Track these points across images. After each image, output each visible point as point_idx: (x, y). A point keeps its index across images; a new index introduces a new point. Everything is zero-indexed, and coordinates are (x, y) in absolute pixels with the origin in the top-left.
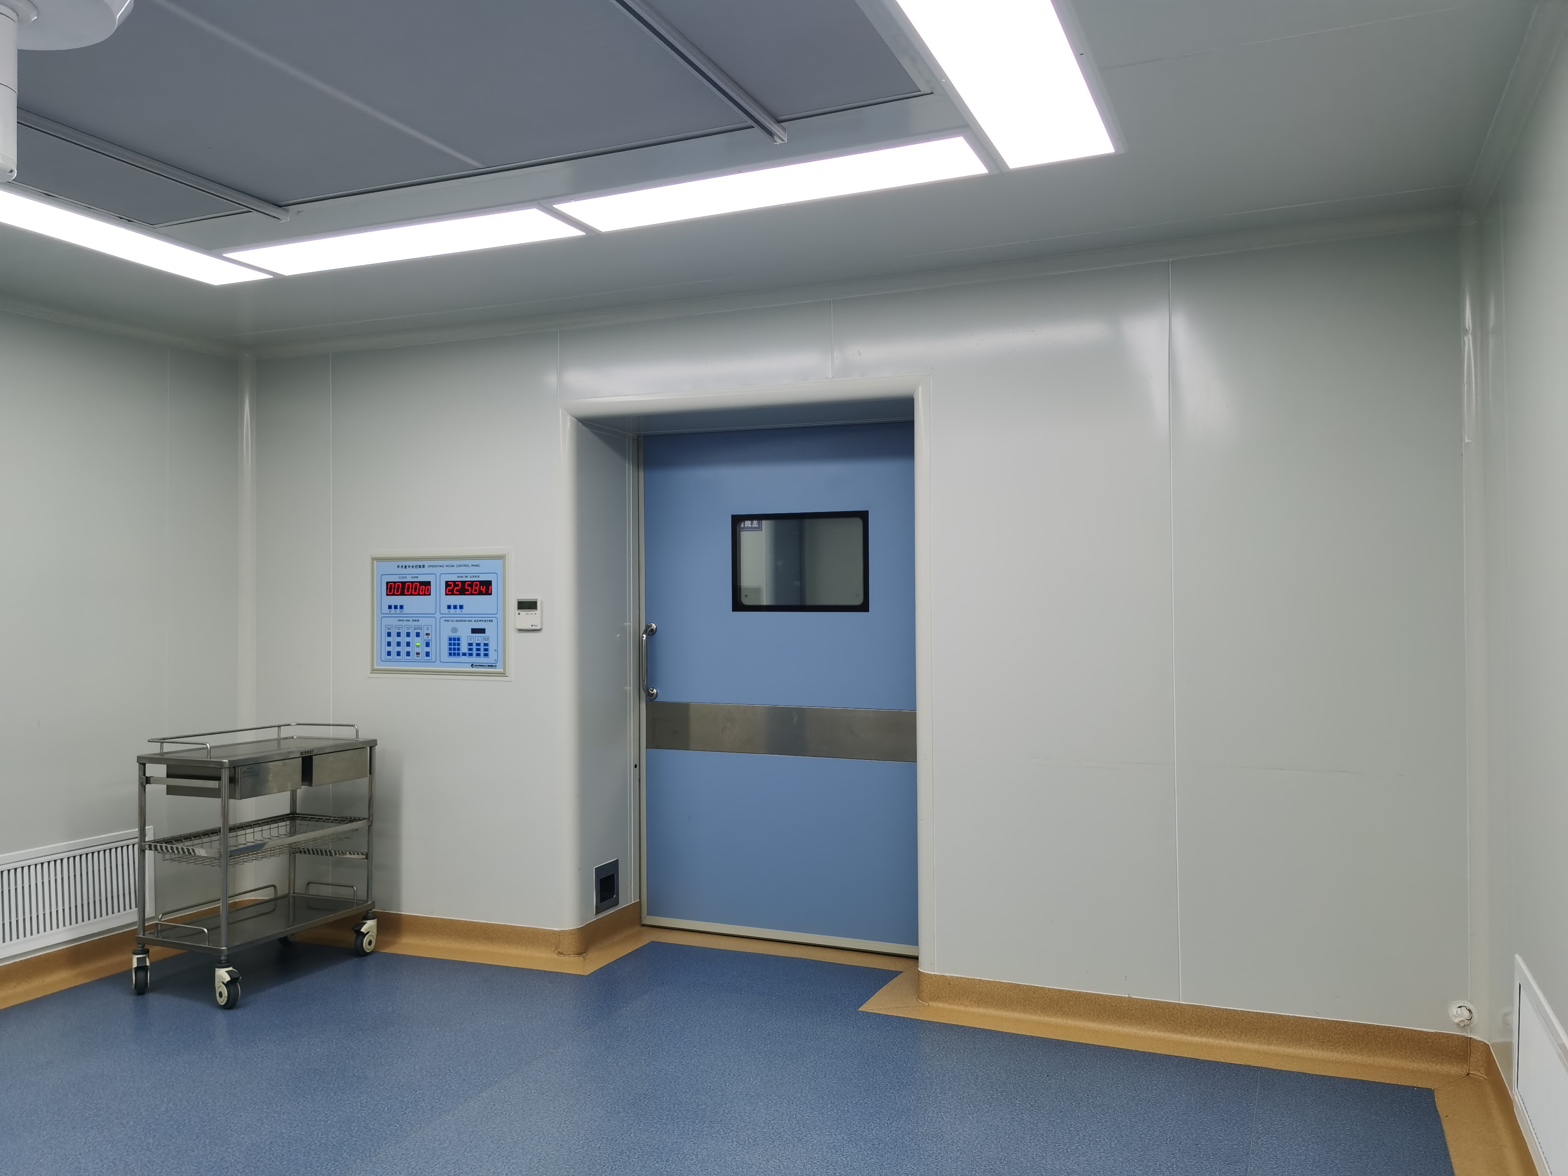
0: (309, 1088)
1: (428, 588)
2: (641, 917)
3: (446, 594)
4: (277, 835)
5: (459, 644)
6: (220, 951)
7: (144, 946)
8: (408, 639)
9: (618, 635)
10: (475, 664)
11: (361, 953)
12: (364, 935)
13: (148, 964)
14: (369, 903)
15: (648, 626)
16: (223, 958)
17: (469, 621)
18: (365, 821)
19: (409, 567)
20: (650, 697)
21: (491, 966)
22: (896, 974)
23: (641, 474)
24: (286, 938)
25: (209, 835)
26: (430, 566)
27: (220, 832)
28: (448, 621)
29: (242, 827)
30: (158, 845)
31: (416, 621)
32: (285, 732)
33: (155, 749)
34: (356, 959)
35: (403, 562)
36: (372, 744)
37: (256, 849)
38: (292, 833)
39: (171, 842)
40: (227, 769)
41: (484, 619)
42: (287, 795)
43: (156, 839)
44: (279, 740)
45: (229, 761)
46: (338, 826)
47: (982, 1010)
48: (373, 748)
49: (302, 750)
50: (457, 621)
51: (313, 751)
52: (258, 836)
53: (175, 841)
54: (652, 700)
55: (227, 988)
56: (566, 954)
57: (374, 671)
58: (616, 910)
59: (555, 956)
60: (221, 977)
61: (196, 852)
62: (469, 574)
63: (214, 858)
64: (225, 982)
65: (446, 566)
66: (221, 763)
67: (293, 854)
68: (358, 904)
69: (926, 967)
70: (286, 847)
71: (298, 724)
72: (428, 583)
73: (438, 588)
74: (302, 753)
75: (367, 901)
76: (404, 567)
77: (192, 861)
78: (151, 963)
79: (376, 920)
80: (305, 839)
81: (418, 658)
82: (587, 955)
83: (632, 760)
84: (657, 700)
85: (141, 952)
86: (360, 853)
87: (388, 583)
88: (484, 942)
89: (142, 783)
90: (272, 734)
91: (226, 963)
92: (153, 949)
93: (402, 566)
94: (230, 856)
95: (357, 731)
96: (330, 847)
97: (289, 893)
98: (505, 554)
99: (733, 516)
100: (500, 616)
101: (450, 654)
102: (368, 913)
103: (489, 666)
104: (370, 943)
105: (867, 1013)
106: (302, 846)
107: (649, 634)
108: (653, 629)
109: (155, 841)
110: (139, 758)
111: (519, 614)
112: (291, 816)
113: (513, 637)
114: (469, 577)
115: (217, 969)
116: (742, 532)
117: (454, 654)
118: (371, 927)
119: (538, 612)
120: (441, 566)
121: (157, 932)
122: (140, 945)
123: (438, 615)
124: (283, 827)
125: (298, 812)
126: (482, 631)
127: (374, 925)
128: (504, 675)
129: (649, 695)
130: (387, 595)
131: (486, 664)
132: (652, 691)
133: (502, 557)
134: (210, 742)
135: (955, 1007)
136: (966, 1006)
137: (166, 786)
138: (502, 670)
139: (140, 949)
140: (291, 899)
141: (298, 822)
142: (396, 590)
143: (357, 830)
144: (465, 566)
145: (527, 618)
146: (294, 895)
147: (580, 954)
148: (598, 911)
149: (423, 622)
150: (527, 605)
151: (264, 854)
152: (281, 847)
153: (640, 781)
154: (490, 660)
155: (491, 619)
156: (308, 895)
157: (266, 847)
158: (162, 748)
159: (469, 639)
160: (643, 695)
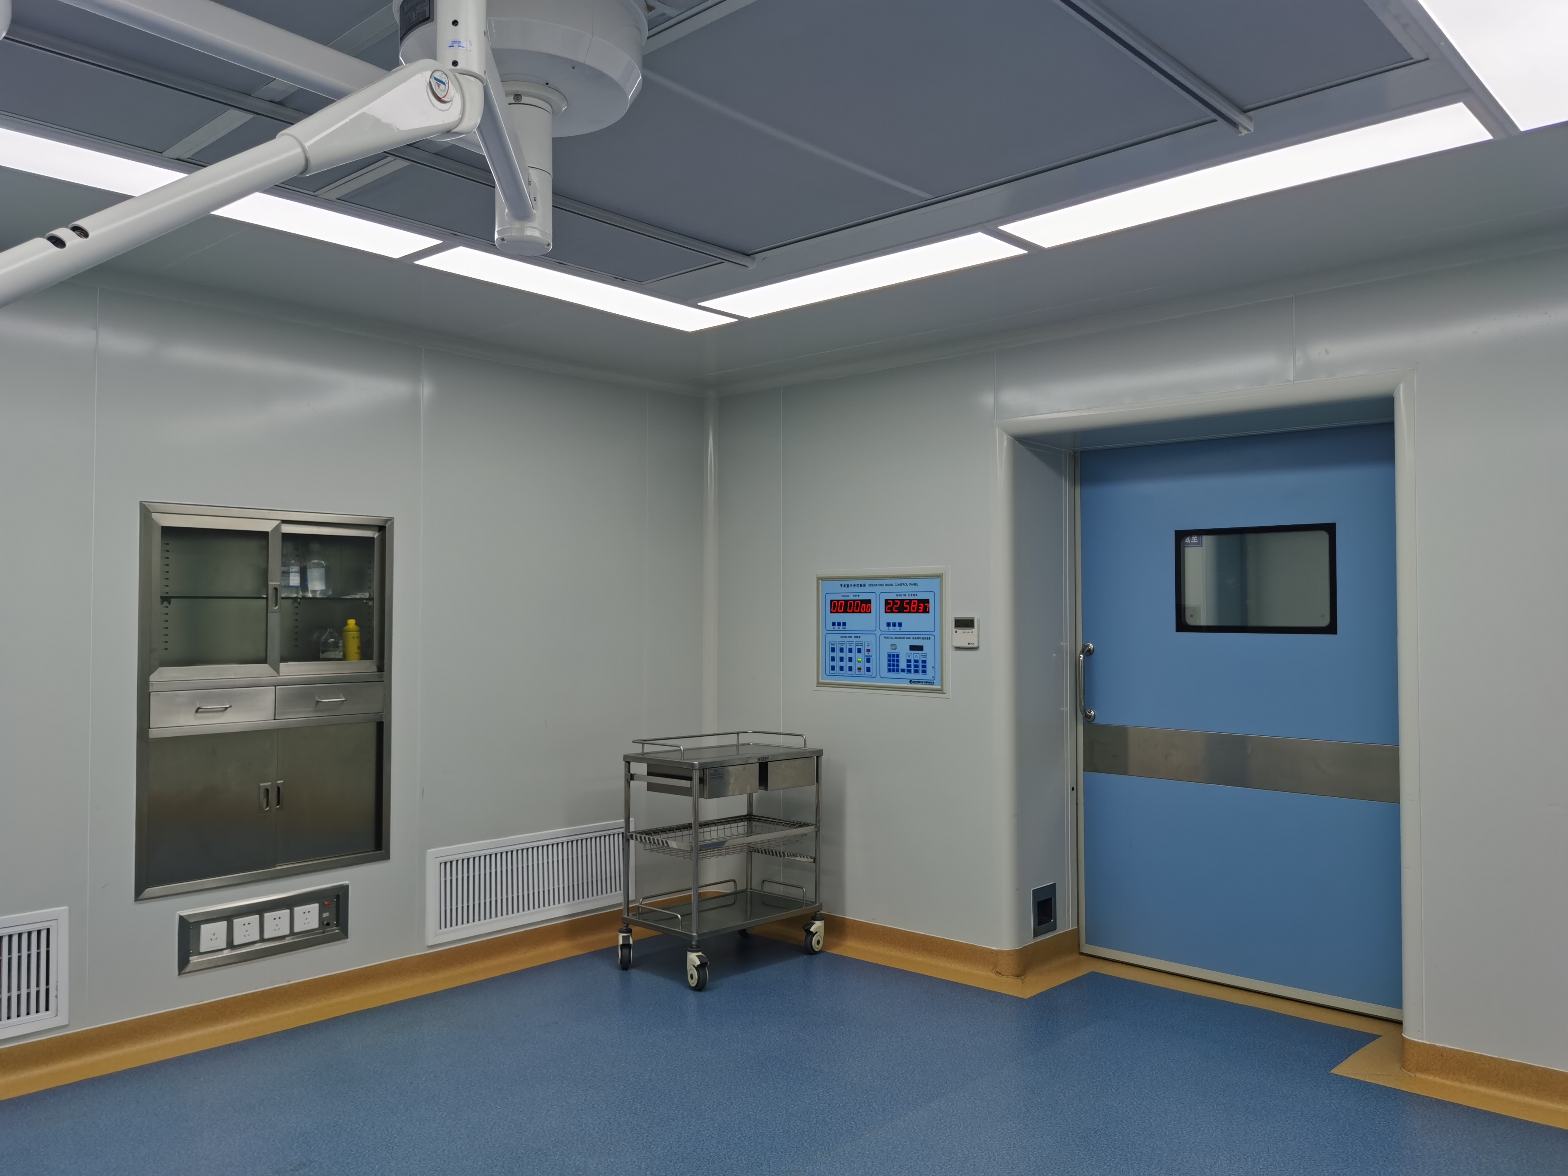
0: (771, 1074)
1: (869, 606)
2: (1079, 945)
3: (886, 612)
4: (737, 834)
5: (898, 661)
6: (692, 936)
7: (628, 926)
8: (850, 655)
9: (1054, 655)
10: (913, 680)
11: (810, 951)
12: (813, 934)
13: (631, 942)
14: (817, 904)
15: (1085, 646)
16: (694, 943)
17: (907, 638)
18: (813, 827)
19: (851, 585)
20: (1088, 720)
21: (931, 978)
22: (1373, 1037)
23: (1078, 491)
24: (745, 930)
25: (681, 829)
26: (871, 585)
27: (691, 827)
28: (888, 638)
29: (708, 824)
30: (638, 835)
31: (857, 637)
32: (743, 739)
33: (637, 749)
34: (806, 956)
35: (845, 581)
36: (819, 754)
37: (718, 846)
38: (749, 833)
39: (650, 833)
40: (697, 770)
41: (922, 636)
42: (745, 797)
43: (636, 830)
44: (738, 746)
45: (699, 763)
46: (788, 829)
47: (1483, 1090)
48: (819, 757)
49: (759, 756)
50: (896, 638)
51: (768, 757)
52: (721, 834)
53: (654, 833)
54: (1089, 722)
55: (697, 971)
56: (1004, 974)
57: (819, 684)
58: (1054, 935)
59: (993, 975)
60: (692, 960)
61: (669, 843)
62: (906, 592)
63: (686, 851)
64: (696, 966)
65: (886, 585)
66: (693, 765)
67: (750, 853)
68: (807, 905)
69: (1410, 1033)
70: (744, 846)
71: (754, 732)
72: (868, 602)
73: (878, 606)
74: (759, 760)
75: (815, 903)
76: (846, 586)
77: (667, 852)
78: (633, 942)
79: (823, 922)
80: (761, 840)
81: (860, 673)
82: (1026, 977)
83: (1069, 782)
84: (1094, 722)
85: (625, 931)
86: (809, 857)
87: (831, 601)
88: (923, 953)
89: (627, 780)
90: (731, 740)
91: (696, 948)
92: (635, 929)
93: (845, 585)
94: (700, 851)
95: (805, 741)
96: (782, 849)
97: (747, 888)
98: (942, 573)
99: (1177, 532)
100: (937, 634)
101: (890, 670)
102: (816, 914)
103: (926, 682)
104: (818, 942)
105: (1341, 1077)
106: (759, 846)
107: (1086, 655)
108: (1090, 649)
109: (635, 832)
110: (625, 757)
111: (956, 632)
112: (748, 817)
113: (950, 655)
114: (907, 595)
115: (689, 953)
116: (1186, 549)
117: (894, 670)
118: (819, 927)
119: (975, 630)
120: (881, 585)
121: (639, 914)
122: (625, 925)
123: (878, 633)
124: (742, 827)
125: (753, 814)
126: (920, 648)
127: (821, 926)
128: (941, 692)
129: (1087, 717)
130: (831, 612)
131: (923, 681)
132: (1090, 713)
133: (939, 576)
134: (684, 745)
135: (1449, 1083)
136: (1463, 1083)
137: (646, 783)
138: (939, 687)
139: (624, 928)
140: (749, 893)
141: (754, 823)
142: (839, 608)
143: (806, 835)
144: (903, 584)
145: (964, 637)
146: (751, 891)
147: (1018, 976)
148: (1036, 934)
149: (864, 638)
150: (964, 624)
151: (727, 850)
152: (741, 845)
153: (1077, 804)
154: (929, 676)
155: (928, 636)
156: (763, 892)
157: (726, 844)
158: (643, 748)
159: (907, 656)
160: (1080, 716)
